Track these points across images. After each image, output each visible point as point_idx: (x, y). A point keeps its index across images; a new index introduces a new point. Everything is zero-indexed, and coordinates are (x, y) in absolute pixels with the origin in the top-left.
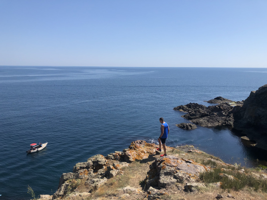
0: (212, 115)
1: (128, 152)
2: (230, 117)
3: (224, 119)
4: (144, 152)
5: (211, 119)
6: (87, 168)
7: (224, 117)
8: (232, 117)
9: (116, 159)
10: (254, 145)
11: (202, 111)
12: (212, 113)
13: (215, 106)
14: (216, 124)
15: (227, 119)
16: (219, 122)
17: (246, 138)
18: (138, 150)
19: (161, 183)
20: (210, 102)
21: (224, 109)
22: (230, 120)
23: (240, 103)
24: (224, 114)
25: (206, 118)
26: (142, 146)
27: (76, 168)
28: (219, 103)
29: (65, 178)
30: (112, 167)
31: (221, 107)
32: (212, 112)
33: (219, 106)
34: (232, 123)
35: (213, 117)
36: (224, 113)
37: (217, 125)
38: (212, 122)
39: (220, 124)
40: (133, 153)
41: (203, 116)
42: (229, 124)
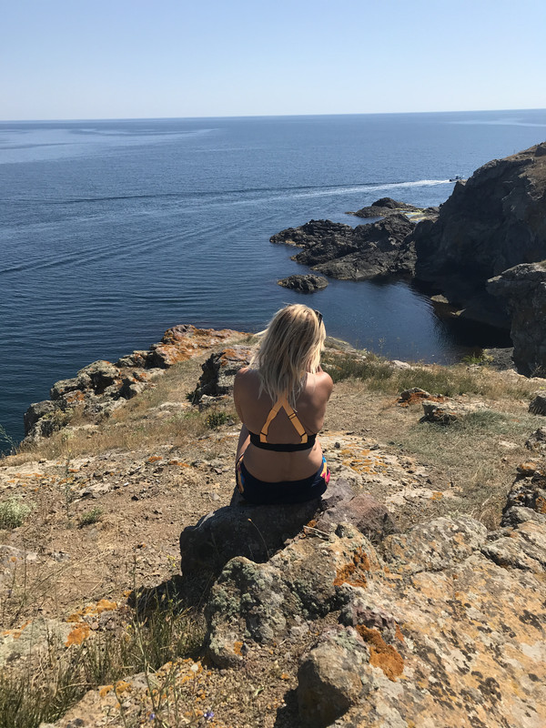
0: (365, 248)
1: (161, 349)
2: (408, 249)
3: (394, 256)
4: (193, 347)
5: (363, 259)
6: (81, 387)
7: (392, 253)
8: (413, 250)
9: (137, 365)
10: (458, 313)
11: (341, 240)
12: (364, 244)
13: (373, 225)
14: (376, 271)
15: (402, 256)
16: (381, 265)
17: (440, 299)
18: (179, 343)
19: (220, 388)
20: (362, 214)
21: (395, 232)
22: (407, 258)
23: (435, 212)
24: (393, 243)
25: (350, 258)
26: (187, 335)
27: (56, 391)
28: (384, 214)
29: (37, 411)
30: (131, 378)
31: (388, 227)
32: (365, 241)
33: (382, 225)
34: (411, 265)
35: (368, 255)
36: (395, 240)
37: (377, 273)
38: (364, 267)
39: (384, 270)
40: (170, 350)
41: (343, 252)
42: (404, 267)
